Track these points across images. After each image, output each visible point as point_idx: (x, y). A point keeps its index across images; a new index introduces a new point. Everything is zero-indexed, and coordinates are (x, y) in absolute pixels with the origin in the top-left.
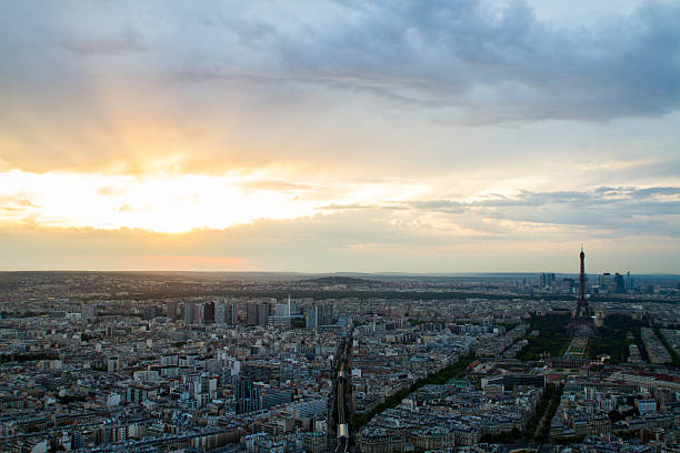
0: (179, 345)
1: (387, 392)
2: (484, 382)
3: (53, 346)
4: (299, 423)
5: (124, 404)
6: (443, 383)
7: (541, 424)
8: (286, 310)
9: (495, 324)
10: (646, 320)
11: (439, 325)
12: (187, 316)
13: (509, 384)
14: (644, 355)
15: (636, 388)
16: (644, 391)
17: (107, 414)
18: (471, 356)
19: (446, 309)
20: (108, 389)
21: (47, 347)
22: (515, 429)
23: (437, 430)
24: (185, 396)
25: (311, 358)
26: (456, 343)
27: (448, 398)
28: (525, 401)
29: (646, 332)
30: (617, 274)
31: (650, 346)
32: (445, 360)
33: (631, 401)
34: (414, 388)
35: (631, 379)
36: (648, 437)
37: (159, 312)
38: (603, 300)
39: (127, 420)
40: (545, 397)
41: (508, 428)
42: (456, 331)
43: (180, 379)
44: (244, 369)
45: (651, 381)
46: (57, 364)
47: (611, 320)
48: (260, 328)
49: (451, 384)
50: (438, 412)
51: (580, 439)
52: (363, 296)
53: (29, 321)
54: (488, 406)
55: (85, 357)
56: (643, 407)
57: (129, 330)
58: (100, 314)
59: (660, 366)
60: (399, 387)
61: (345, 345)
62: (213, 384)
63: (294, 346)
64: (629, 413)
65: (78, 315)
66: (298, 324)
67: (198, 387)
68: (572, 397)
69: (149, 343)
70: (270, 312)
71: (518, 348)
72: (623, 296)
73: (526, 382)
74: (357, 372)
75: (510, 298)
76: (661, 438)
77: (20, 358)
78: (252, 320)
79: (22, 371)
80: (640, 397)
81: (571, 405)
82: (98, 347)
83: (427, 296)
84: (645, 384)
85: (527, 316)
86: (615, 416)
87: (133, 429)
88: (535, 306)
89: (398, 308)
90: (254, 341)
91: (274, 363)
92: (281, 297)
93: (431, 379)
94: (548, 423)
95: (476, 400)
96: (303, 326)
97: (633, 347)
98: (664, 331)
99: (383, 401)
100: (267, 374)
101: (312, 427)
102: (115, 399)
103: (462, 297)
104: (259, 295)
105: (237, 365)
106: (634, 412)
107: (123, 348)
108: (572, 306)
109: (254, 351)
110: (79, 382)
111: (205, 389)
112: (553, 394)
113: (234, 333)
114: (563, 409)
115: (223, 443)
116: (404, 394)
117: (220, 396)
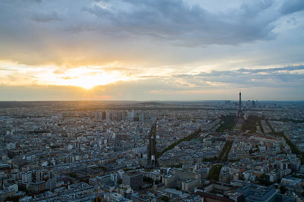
0: (93, 127)
1: (169, 144)
2: (204, 140)
3: (48, 128)
4: (137, 155)
5: (74, 148)
6: (189, 140)
7: (225, 155)
8: (132, 114)
9: (208, 119)
10: (263, 117)
11: (187, 119)
12: (96, 117)
13: (213, 141)
14: (262, 130)
15: (259, 142)
16: (262, 143)
17: (68, 152)
18: (200, 131)
19: (190, 114)
20: (68, 143)
21: (45, 128)
22: (216, 157)
23: (187, 157)
24: (96, 145)
25: (141, 132)
26: (194, 126)
27: (191, 146)
28: (219, 147)
29: (263, 122)
30: (253, 101)
31: (264, 127)
32: (190, 132)
33: (257, 146)
34: (179, 142)
35: (257, 139)
36: (263, 159)
37: (85, 116)
38: (247, 110)
39: (75, 154)
40: (226, 145)
41: (213, 156)
42: (194, 122)
43: (94, 139)
44: (117, 136)
45: (264, 139)
46: (49, 135)
47: (250, 117)
48: (122, 121)
49: (193, 141)
50: (187, 151)
51: (238, 160)
52: (160, 109)
53: (39, 119)
54: (206, 148)
55: (60, 132)
56: (261, 148)
57: (75, 122)
58: (64, 116)
59: (267, 134)
60: (173, 142)
61: (154, 127)
62: (106, 141)
63: (135, 127)
64: (256, 151)
65: (56, 117)
66: (136, 119)
67: (100, 143)
68: (236, 145)
69: (82, 126)
70: (126, 115)
71: (217, 128)
72: (254, 109)
73: (219, 140)
74: (158, 137)
75: (214, 109)
76: (267, 159)
77: (36, 132)
78: (119, 118)
79: (37, 137)
80: (260, 145)
81: (235, 148)
82: (64, 128)
83: (183, 109)
84: (262, 140)
85: (220, 116)
86: (251, 152)
87: (77, 158)
88: (223, 113)
89: (173, 113)
90: (120, 126)
91: (128, 134)
92: (130, 110)
93: (185, 139)
94: (227, 155)
95: (201, 147)
96: (138, 120)
97: (258, 127)
98: (270, 122)
99: (167, 147)
100: (126, 138)
101: (142, 156)
102: (70, 147)
103: (196, 109)
105: (114, 134)
106: (258, 150)
107: (73, 129)
108: (236, 112)
109: (120, 129)
110: (58, 141)
111: (103, 143)
112: (229, 144)
113: (113, 123)
114: (233, 150)
115: (110, 162)
116: (175, 144)
117: (108, 146)
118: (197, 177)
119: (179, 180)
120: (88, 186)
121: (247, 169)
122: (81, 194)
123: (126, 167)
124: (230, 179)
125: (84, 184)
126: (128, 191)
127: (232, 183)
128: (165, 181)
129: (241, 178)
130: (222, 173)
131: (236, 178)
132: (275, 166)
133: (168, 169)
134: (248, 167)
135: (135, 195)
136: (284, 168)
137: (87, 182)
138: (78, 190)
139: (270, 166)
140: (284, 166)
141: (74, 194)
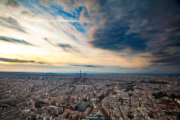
0: (24, 83)
1: (54, 88)
2: (67, 87)
4: (40, 93)
5: (12, 92)
6: (62, 87)
8: (41, 77)
9: (70, 79)
11: (62, 79)
12: (26, 78)
13: (70, 87)
14: (87, 83)
15: (85, 87)
16: (86, 87)
17: (8, 94)
18: (66, 83)
19: (64, 77)
20: (9, 90)
23: (59, 93)
24: (23, 90)
25: (44, 84)
27: (62, 89)
28: (72, 89)
29: (87, 80)
30: (85, 73)
32: (62, 84)
33: (84, 88)
34: (58, 88)
35: (85, 86)
37: (21, 78)
38: (83, 76)
39: (12, 94)
41: (69, 92)
42: (64, 80)
43: (22, 88)
44: (33, 86)
45: (87, 86)
47: (84, 79)
50: (60, 91)
52: (53, 76)
54: (67, 90)
57: (15, 81)
62: (28, 88)
63: (42, 82)
65: (7, 78)
66: (43, 79)
67: (25, 89)
69: (19, 82)
70: (39, 78)
71: (72, 82)
72: (85, 76)
73: (72, 86)
75: (72, 76)
78: (36, 79)
82: (9, 83)
83: (61, 76)
84: (86, 86)
86: (82, 90)
87: (13, 96)
88: (75, 77)
89: (57, 77)
90: (36, 82)
91: (38, 85)
93: (60, 86)
94: (74, 91)
95: (65, 89)
96: (44, 80)
97: (86, 82)
98: (89, 80)
99: (53, 90)
100: (36, 86)
101: (42, 94)
102: (10, 91)
103: (66, 76)
104: (38, 75)
105: (32, 85)
106: (85, 90)
107: (14, 83)
108: (79, 77)
109: (35, 83)
111: (27, 89)
113: (33, 81)
114: (76, 89)
115: (28, 97)
116: (56, 88)
117: (29, 90)
118: (62, 100)
119: (56, 102)
120: (15, 108)
121: (80, 96)
122: (10, 112)
123: (35, 98)
124: (74, 100)
125: (13, 107)
126: (33, 108)
127: (74, 102)
128: (50, 103)
129: (78, 99)
130: (71, 98)
131: (76, 100)
132: (89, 95)
133: (52, 98)
134: (80, 95)
135: (36, 109)
136: (92, 95)
137: (15, 106)
138: (9, 110)
139: (88, 95)
140: (92, 94)
141: (6, 112)
